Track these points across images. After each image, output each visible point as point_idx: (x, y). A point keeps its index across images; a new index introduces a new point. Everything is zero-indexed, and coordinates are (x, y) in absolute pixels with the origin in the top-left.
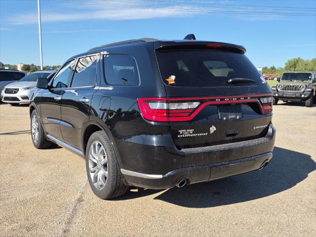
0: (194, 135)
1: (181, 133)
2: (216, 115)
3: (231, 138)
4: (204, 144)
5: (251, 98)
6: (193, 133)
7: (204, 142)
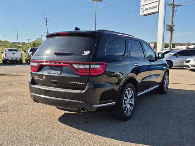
1: (34, 77)
3: (55, 85)
5: (64, 63)
6: (38, 78)
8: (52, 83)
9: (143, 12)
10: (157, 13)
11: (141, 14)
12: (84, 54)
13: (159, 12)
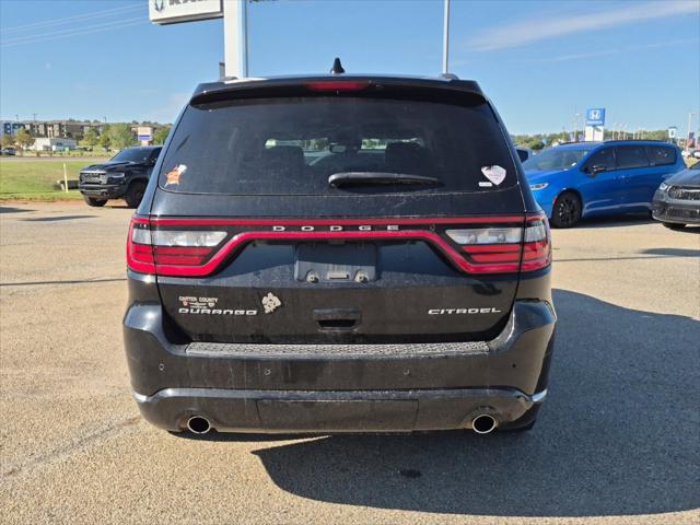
0: (220, 312)
1: (185, 304)
2: (287, 268)
3: (338, 330)
4: (252, 336)
5: (401, 227)
6: (215, 308)
7: (250, 331)
8: (324, 323)
9: (162, 7)
10: (217, 17)
11: (154, 15)
12: (488, 180)
13: (222, 17)
